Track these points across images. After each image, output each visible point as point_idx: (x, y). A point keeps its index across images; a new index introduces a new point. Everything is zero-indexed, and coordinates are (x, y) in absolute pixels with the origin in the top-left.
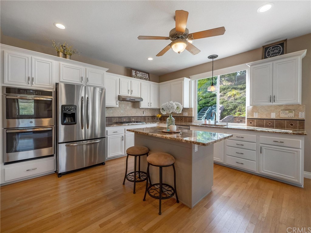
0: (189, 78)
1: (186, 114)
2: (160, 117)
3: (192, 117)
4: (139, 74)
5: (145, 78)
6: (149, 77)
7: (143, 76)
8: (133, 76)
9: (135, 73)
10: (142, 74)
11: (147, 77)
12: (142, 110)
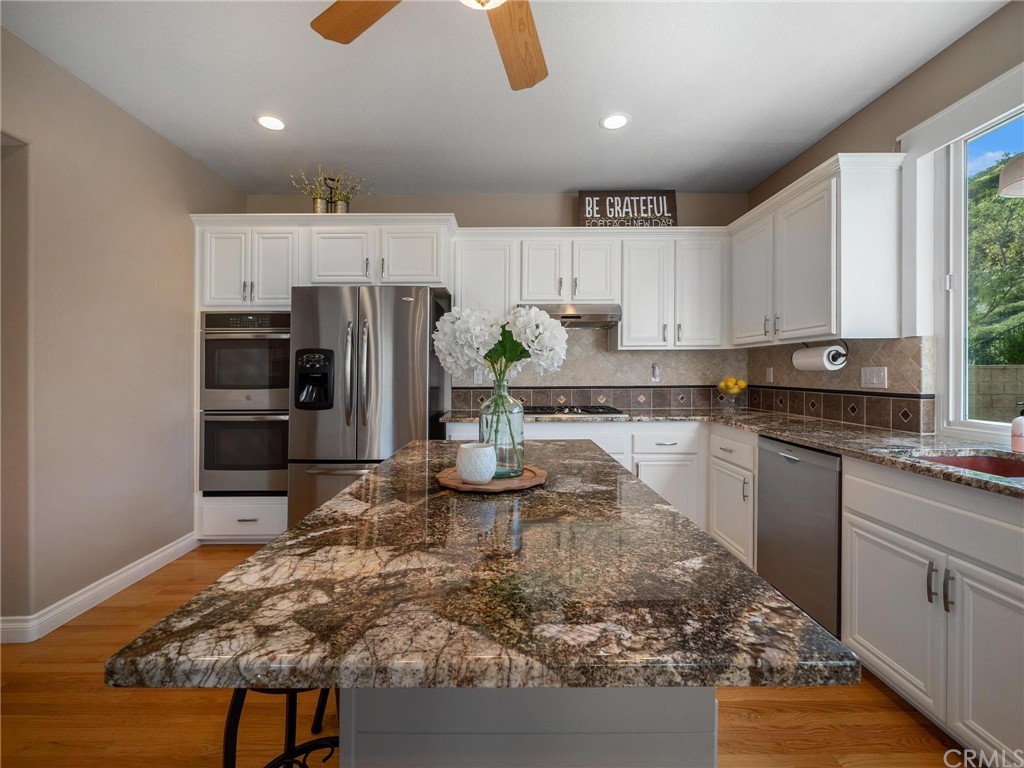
0: (897, 148)
1: (879, 378)
2: (735, 390)
3: (919, 397)
4: (618, 208)
5: (646, 219)
6: (672, 208)
7: (639, 211)
8: (587, 218)
9: (596, 208)
10: (632, 201)
11: (659, 212)
12: (648, 361)
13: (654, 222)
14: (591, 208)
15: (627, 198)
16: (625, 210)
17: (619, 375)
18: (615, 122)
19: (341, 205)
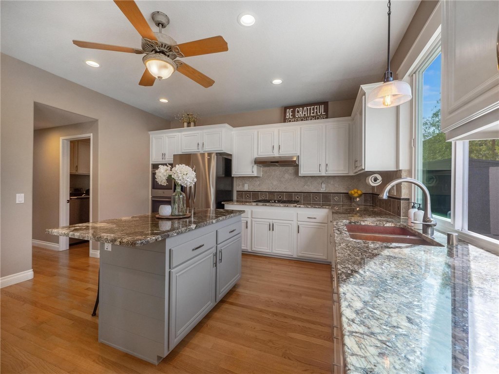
3: (400, 199)
4: (301, 113)
5: (313, 117)
6: (326, 110)
7: (310, 113)
8: (287, 119)
9: (291, 114)
10: (307, 109)
11: (319, 113)
12: (320, 180)
13: (317, 117)
14: (289, 114)
15: (305, 108)
16: (304, 113)
17: (305, 187)
18: (277, 82)
19: (192, 124)
